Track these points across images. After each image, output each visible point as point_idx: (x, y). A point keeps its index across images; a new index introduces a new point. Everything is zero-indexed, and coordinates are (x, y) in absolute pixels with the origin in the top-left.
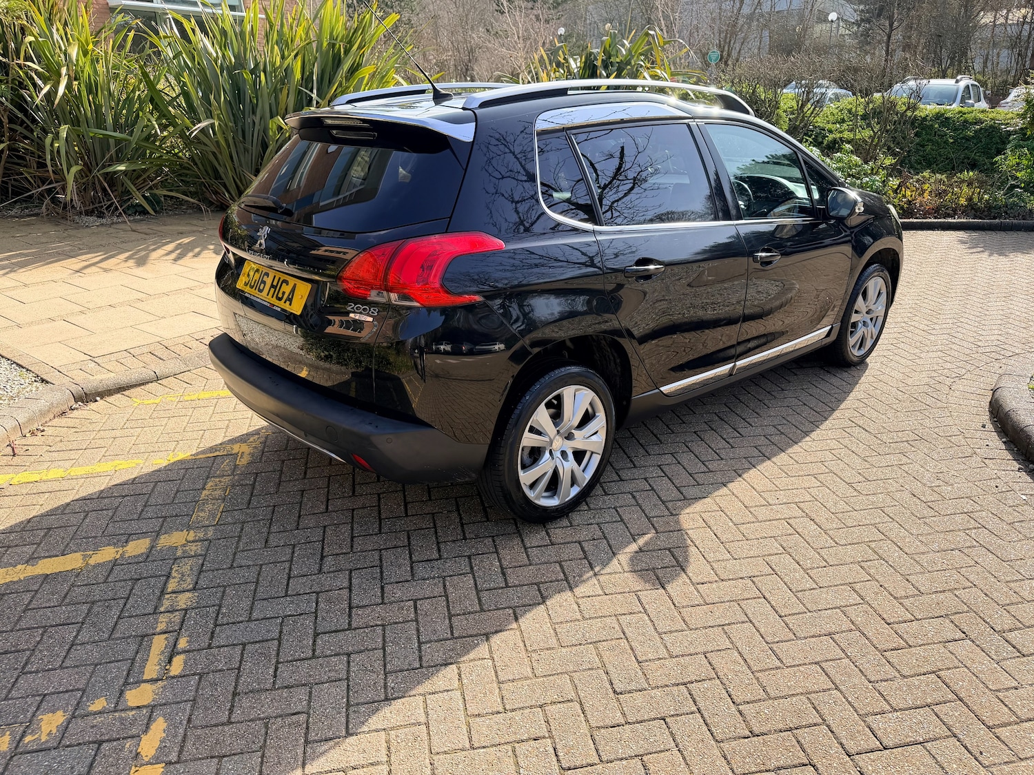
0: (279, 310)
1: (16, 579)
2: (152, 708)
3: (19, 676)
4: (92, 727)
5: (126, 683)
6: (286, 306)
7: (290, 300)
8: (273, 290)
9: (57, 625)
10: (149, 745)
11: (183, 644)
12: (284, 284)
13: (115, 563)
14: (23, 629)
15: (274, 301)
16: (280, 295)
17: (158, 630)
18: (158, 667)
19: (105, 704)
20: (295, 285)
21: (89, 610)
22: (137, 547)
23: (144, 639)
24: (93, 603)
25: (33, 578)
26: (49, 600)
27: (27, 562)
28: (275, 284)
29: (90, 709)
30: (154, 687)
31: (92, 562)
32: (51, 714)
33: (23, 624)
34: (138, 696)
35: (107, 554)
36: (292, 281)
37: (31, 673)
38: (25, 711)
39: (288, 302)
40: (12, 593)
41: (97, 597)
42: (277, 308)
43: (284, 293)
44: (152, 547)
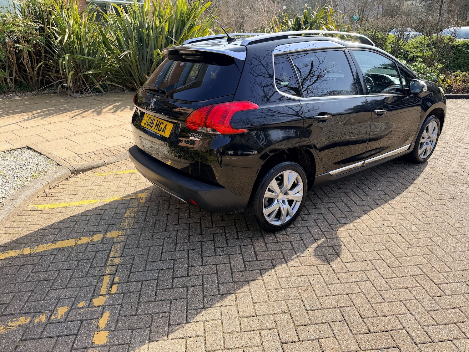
0: (159, 135)
1: (47, 249)
2: (104, 307)
3: (49, 291)
4: (79, 314)
5: (93, 296)
6: (162, 134)
7: (164, 131)
8: (157, 126)
9: (64, 270)
10: (103, 322)
11: (116, 280)
12: (162, 124)
13: (88, 244)
14: (50, 271)
15: (157, 131)
16: (160, 129)
17: (106, 273)
18: (106, 289)
19: (84, 304)
20: (166, 124)
21: (78, 264)
22: (97, 237)
23: (100, 277)
24: (79, 261)
25: (55, 249)
26: (61, 259)
27: (52, 242)
28: (158, 124)
29: (78, 306)
30: (104, 298)
31: (79, 243)
32: (62, 308)
33: (51, 269)
34: (98, 301)
35: (85, 240)
36: (165, 123)
37: (54, 289)
38: (51, 305)
39: (163, 132)
40: (46, 255)
41: (81, 258)
42: (158, 135)
43: (161, 128)
44: (104, 238)
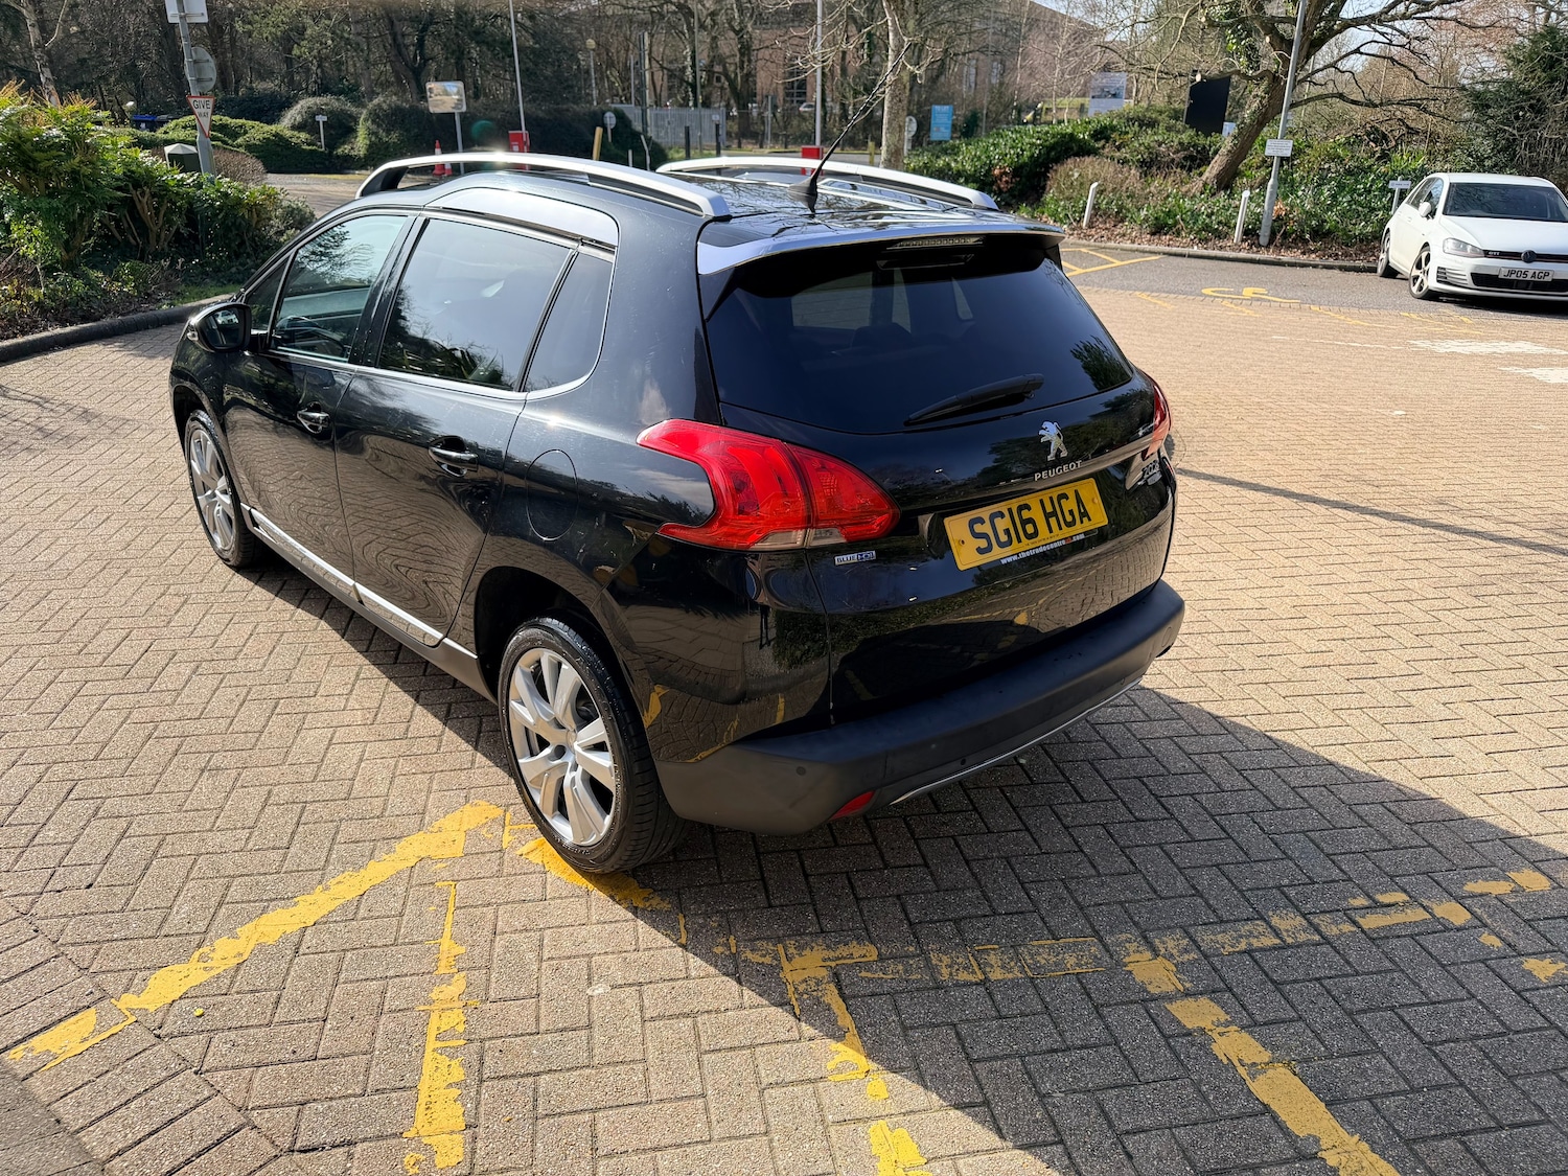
0: (1082, 537)
1: (1365, 1146)
2: (1459, 900)
3: (1517, 1032)
4: (1518, 934)
5: (1447, 929)
6: (1087, 526)
7: (1084, 514)
8: (1053, 521)
9: (1417, 1035)
10: (1500, 888)
11: (1361, 901)
12: (1063, 501)
13: (1251, 1026)
14: (1450, 1071)
15: (1067, 532)
16: (1069, 518)
17: (1354, 929)
18: (1409, 911)
19: (1486, 935)
20: (1076, 492)
21: (1364, 1011)
22: (1198, 1014)
23: (1373, 938)
24: (1350, 1014)
25: (1343, 1120)
26: (1378, 1070)
27: (1314, 1157)
28: (1049, 509)
29: (1500, 945)
30: (1434, 906)
31: (1266, 1056)
32: (1535, 973)
33: (1441, 1076)
34: (1458, 915)
35: (1236, 1046)
36: (1069, 490)
37: (1501, 1022)
38: (1552, 999)
39: (1085, 519)
40: (1397, 1132)
41: (1338, 1013)
42: (1078, 538)
43: (1071, 512)
44: (1187, 994)
